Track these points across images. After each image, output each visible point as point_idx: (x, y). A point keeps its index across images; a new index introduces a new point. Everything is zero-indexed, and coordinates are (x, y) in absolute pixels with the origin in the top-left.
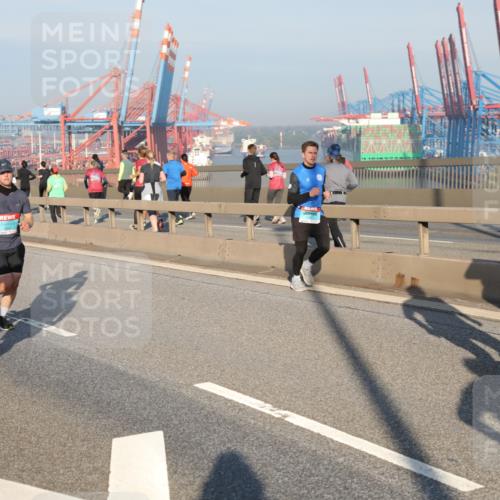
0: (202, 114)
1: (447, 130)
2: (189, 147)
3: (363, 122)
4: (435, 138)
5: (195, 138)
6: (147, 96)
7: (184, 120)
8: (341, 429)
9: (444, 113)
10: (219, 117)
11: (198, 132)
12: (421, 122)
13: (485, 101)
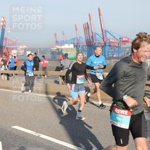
0: (14, 44)
1: (87, 49)
2: (10, 54)
3: (63, 47)
4: (84, 52)
5: (12, 51)
7: (8, 45)
8: (56, 139)
9: (86, 45)
10: (19, 45)
11: (13, 49)
12: (79, 47)
13: (98, 42)
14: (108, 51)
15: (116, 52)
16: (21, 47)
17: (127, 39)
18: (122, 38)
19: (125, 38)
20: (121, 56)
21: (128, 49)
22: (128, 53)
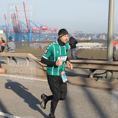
1: (14, 35)
9: (13, 31)
12: (8, 33)
13: (23, 29)
14: (31, 37)
15: (38, 37)
17: (46, 27)
18: (42, 26)
19: (44, 26)
20: (42, 40)
21: (47, 35)
22: (47, 39)
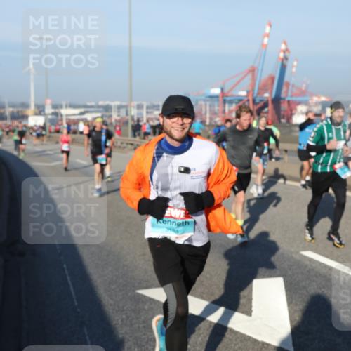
0: (303, 93)
2: (293, 112)
5: (297, 107)
6: (270, 82)
7: (292, 96)
10: (312, 95)
11: (299, 103)
16: (315, 99)
